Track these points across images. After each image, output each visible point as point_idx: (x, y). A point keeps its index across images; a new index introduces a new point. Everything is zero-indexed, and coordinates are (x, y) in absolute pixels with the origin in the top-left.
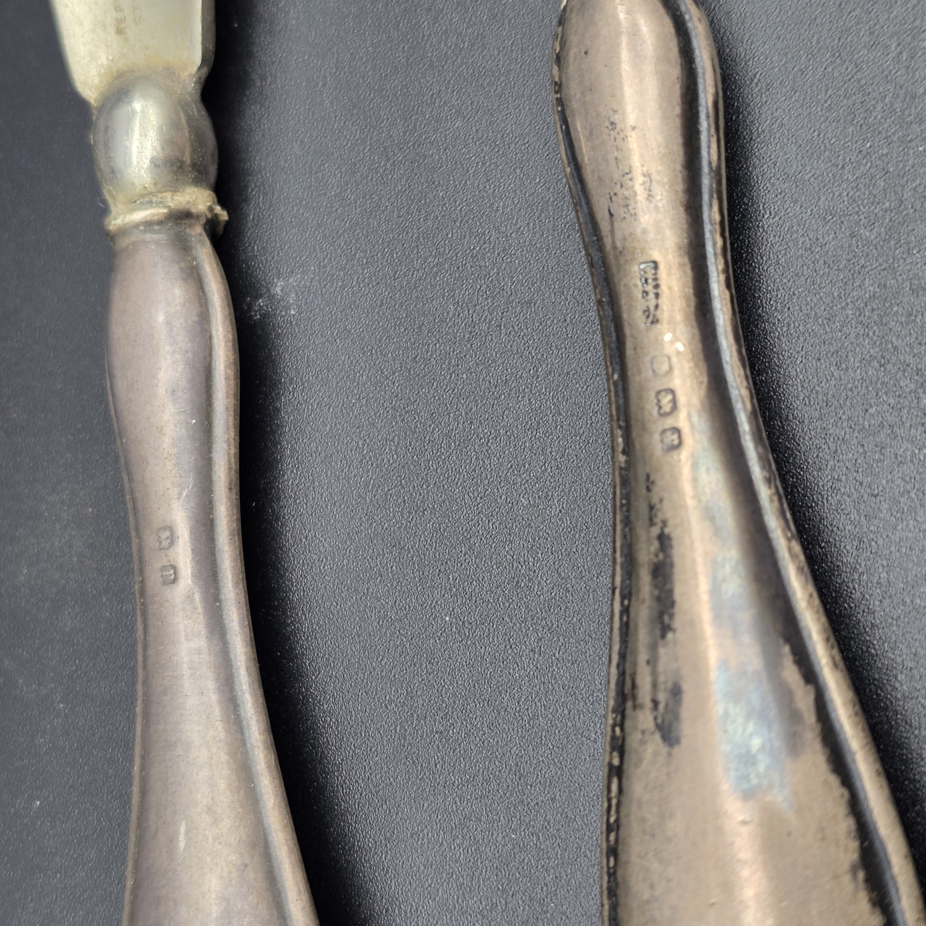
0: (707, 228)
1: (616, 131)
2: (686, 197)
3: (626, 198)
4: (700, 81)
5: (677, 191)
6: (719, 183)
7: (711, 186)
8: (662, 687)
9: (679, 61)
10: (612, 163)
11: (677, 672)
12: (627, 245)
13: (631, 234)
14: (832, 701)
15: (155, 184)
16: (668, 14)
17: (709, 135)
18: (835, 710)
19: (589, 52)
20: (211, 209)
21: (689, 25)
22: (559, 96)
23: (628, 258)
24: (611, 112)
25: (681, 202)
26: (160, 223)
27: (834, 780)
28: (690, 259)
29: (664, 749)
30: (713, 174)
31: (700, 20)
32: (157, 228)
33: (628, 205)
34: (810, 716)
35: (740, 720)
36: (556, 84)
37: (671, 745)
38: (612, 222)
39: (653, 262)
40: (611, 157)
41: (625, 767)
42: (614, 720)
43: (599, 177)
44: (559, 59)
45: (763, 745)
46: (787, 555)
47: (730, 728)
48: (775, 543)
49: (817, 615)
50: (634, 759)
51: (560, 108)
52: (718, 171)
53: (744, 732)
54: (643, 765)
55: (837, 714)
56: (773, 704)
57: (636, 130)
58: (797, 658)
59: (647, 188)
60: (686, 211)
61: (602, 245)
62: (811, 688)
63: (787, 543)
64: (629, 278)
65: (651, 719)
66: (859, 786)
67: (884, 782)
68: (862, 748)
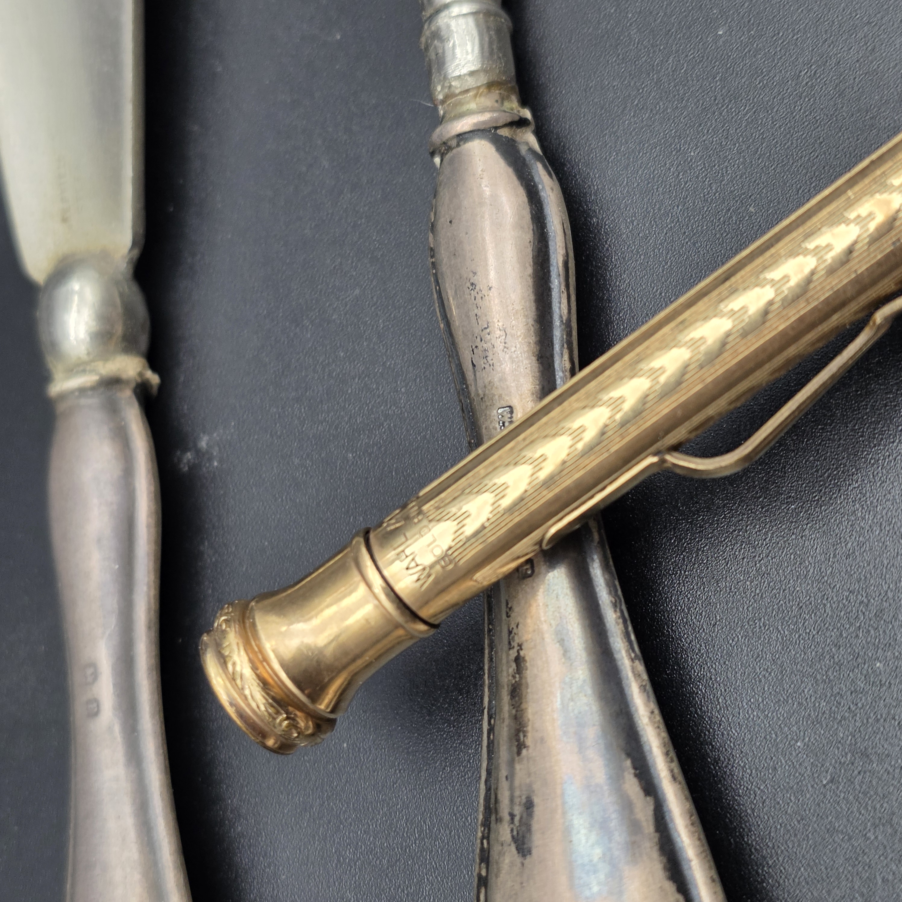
0: (559, 375)
1: (476, 290)
2: (538, 348)
3: (485, 350)
4: (551, 243)
5: (530, 343)
6: (569, 334)
7: (562, 336)
8: (517, 800)
9: (531, 227)
10: (473, 319)
11: (530, 786)
12: (487, 392)
13: (490, 382)
14: (670, 811)
15: (88, 354)
16: (522, 185)
17: (560, 292)
18: (672, 820)
19: (453, 221)
20: (141, 374)
21: (542, 194)
22: (433, 260)
23: (488, 404)
24: (471, 275)
25: (533, 353)
26: (93, 388)
27: (670, 887)
29: (518, 859)
30: (563, 327)
31: (552, 189)
32: (90, 393)
33: (486, 357)
34: (649, 827)
35: (583, 831)
36: (432, 249)
37: (524, 856)
38: (475, 372)
39: (510, 407)
40: (472, 314)
41: (489, 877)
42: (483, 833)
43: (463, 332)
44: (433, 228)
45: (604, 855)
46: (630, 675)
47: (575, 839)
48: (619, 663)
49: (658, 730)
50: (495, 870)
51: (434, 271)
52: (568, 324)
53: (587, 842)
54: (501, 875)
55: (674, 824)
56: (614, 816)
57: (492, 290)
58: (638, 772)
59: (503, 341)
60: (538, 360)
61: (469, 393)
62: (650, 800)
63: (631, 663)
64: (489, 422)
65: (509, 831)
66: (694, 892)
67: (719, 889)
68: (697, 855)
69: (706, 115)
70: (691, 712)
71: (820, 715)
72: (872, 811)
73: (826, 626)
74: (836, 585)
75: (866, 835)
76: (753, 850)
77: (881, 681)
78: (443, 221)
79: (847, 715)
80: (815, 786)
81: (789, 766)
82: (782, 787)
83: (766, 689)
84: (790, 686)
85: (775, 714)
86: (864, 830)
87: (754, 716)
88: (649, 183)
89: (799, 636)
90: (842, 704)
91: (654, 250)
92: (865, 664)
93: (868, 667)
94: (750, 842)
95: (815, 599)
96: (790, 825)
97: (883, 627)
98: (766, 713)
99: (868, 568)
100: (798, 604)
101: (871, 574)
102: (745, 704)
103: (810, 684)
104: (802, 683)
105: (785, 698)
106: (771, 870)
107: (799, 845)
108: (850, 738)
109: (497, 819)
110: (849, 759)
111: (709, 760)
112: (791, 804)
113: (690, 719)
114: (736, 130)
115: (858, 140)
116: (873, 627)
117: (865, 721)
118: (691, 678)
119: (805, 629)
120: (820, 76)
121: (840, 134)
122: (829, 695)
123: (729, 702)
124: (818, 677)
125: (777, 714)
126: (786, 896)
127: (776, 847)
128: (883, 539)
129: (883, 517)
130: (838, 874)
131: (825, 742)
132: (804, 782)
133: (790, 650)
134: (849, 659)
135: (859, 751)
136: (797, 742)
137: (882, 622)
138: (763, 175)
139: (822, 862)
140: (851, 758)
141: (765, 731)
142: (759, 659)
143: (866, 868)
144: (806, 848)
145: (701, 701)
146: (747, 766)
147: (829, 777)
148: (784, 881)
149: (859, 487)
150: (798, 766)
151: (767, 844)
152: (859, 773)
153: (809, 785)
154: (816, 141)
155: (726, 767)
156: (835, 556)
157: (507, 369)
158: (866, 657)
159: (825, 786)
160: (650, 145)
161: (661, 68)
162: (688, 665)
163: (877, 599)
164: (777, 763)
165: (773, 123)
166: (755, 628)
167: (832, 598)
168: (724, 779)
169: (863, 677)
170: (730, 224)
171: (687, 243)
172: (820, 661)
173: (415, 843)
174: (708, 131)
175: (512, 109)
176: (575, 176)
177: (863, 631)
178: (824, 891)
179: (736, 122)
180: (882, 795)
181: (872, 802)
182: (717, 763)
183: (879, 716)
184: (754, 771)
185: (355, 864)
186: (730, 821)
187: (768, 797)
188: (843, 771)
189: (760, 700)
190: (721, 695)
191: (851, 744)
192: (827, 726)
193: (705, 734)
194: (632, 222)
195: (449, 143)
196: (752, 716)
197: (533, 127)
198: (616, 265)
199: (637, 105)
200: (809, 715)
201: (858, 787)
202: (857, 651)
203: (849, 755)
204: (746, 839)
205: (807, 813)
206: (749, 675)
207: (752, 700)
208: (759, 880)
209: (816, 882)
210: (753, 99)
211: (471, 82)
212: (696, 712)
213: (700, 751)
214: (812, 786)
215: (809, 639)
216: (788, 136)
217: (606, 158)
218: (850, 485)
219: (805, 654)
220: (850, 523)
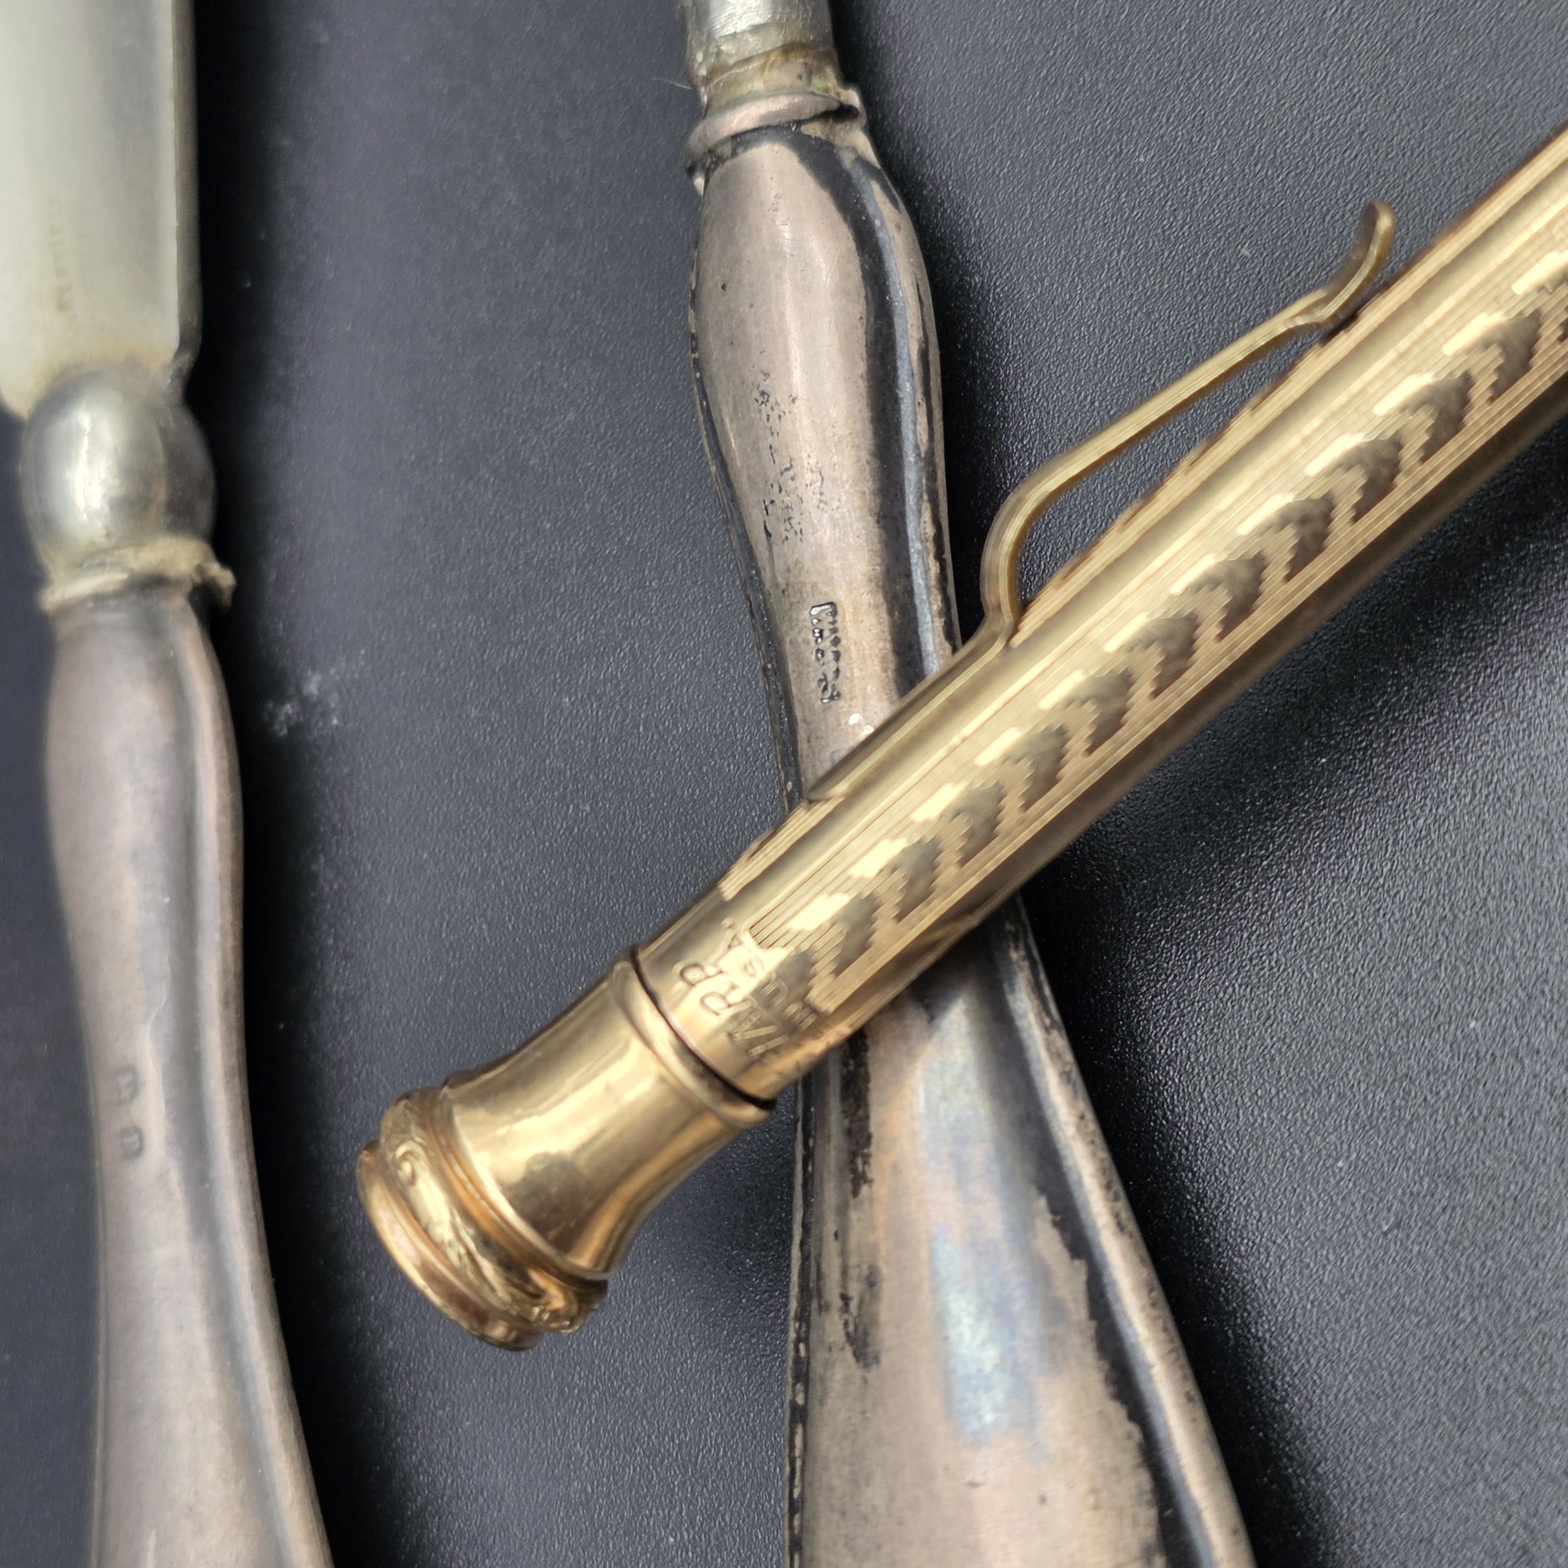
0: (915, 546)
1: (769, 405)
2: (878, 501)
3: (787, 507)
4: (897, 320)
5: (864, 493)
6: (932, 477)
7: (920, 481)
8: (854, 1273)
9: (863, 293)
10: (766, 454)
11: (873, 1249)
12: (792, 579)
13: (797, 563)
14: (1114, 1284)
15: (108, 535)
16: (845, 219)
17: (914, 404)
18: (1118, 1299)
19: (728, 285)
20: (200, 570)
21: (881, 235)
22: (696, 355)
23: (794, 600)
24: (761, 377)
25: (870, 510)
26: (118, 595)
27: (1116, 1411)
28: (885, 597)
29: (857, 1372)
30: (921, 464)
31: (898, 227)
32: (112, 603)
33: (790, 519)
34: (1078, 1310)
35: (967, 1321)
36: (694, 337)
37: (866, 1366)
38: (770, 546)
39: (831, 604)
40: (764, 445)
41: (809, 1407)
42: (798, 1332)
43: (749, 477)
44: (694, 299)
45: (1002, 1358)
46: (1043, 1054)
47: (953, 1334)
48: (1024, 1035)
49: (1092, 1147)
50: (819, 1393)
51: (698, 375)
52: (929, 459)
53: (973, 1338)
54: (830, 1401)
55: (1122, 1305)
56: (1018, 1293)
57: (797, 402)
58: (1058, 1218)
59: (817, 490)
60: (878, 522)
61: (761, 582)
62: (1080, 1265)
63: (1045, 1035)
64: (796, 631)
65: (840, 1326)
66: (1157, 1420)
67: (1200, 1413)
68: (1163, 1357)
69: (1164, 92)
70: (1157, 1117)
71: (1376, 1114)
72: (1467, 1275)
73: (1384, 961)
74: (1398, 892)
75: (1458, 1314)
76: (1265, 1347)
77: (1478, 1052)
78: (711, 285)
79: (1421, 1111)
80: (1370, 1234)
81: (1325, 1203)
82: (1312, 1238)
83: (1283, 1072)
84: (1323, 1067)
85: (1298, 1114)
86: (1455, 1307)
87: (1263, 1119)
88: (1068, 212)
89: (1338, 981)
90: (1413, 1094)
91: (1079, 329)
92: (1450, 1023)
93: (1456, 1029)
94: (1260, 1334)
95: (1363, 917)
96: (1329, 1303)
97: (1481, 959)
98: (1284, 1113)
99: (1453, 860)
100: (1335, 927)
101: (1458, 870)
102: (1247, 1100)
103: (1357, 1062)
104: (1343, 1060)
105: (1316, 1086)
106: (1297, 1382)
107: (1344, 1337)
108: (1427, 1151)
109: (820, 1307)
110: (1425, 1187)
111: (1188, 1197)
112: (1329, 1267)
113: (1155, 1129)
114: (1216, 115)
115: (1424, 126)
116: (1463, 960)
117: (1452, 1122)
118: (1154, 1059)
119: (1348, 969)
120: (1357, 19)
121: (1394, 117)
122: (1390, 1080)
123: (1220, 1097)
124: (1371, 1048)
125: (1302, 1115)
126: (1324, 1424)
127: (1305, 1341)
128: (1477, 810)
129: (1477, 772)
130: (1412, 1383)
131: (1384, 1159)
132: (1350, 1230)
133: (1323, 1005)
134: (1424, 1017)
135: (1442, 1172)
136: (1337, 1160)
137: (1479, 951)
138: (1263, 191)
139: (1384, 1364)
140: (1429, 1186)
141: (1283, 1143)
142: (1270, 1022)
143: (1460, 1371)
144: (1356, 1341)
145: (1172, 1097)
146: (1253, 1206)
147: (1392, 1219)
148: (1320, 1399)
149: (1435, 722)
150: (1339, 1203)
151: (1289, 1337)
152: (1444, 1210)
153: (1359, 1234)
154: (1353, 130)
155: (1217, 1207)
156: (1396, 842)
157: (826, 539)
158: (1452, 1011)
159: (1385, 1234)
160: (1069, 146)
161: (1086, 13)
162: (1150, 1037)
163: (1468, 912)
164: (1304, 1198)
165: (1278, 101)
166: (1263, 969)
167: (1393, 914)
168: (1215, 1228)
169: (1448, 1047)
170: (1208, 278)
171: (1136, 314)
172: (1373, 1021)
173: (691, 1357)
174: (1168, 119)
175: (827, 90)
176: (942, 204)
177: (1446, 969)
178: (1388, 1414)
179: (1215, 101)
180: (1483, 1246)
181: (1467, 1259)
182: (1202, 1202)
183: (1476, 1113)
184: (1264, 1214)
185: (590, 1398)
186: (1226, 1300)
187: (1289, 1257)
188: (1416, 1208)
189: (1273, 1091)
190: (1207, 1085)
191: (1428, 1162)
192: (1388, 1132)
193: (1180, 1154)
194: (1042, 280)
195: (719, 151)
196: (1259, 1120)
197: (863, 120)
198: (1014, 356)
199: (1046, 77)
200: (1357, 1114)
201: (1442, 1233)
202: (1436, 1002)
203: (1427, 1180)
204: (1253, 1330)
205: (1357, 1280)
206: (1253, 1049)
207: (1259, 1092)
208: (1278, 1398)
209: (1373, 1398)
210: (1245, 62)
211: (754, 44)
212: (1165, 1116)
213: (1172, 1184)
214: (1365, 1236)
215: (1354, 984)
216: (1305, 123)
217: (994, 172)
218: (1419, 720)
219: (1348, 1010)
220: (1420, 786)
